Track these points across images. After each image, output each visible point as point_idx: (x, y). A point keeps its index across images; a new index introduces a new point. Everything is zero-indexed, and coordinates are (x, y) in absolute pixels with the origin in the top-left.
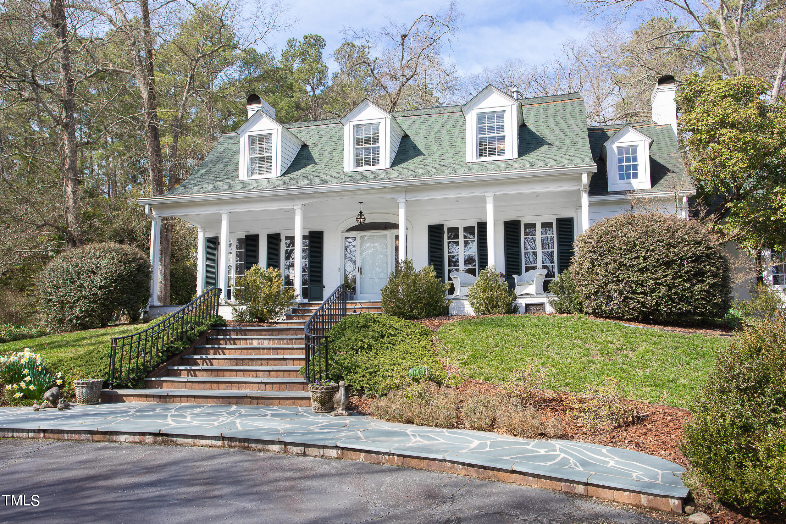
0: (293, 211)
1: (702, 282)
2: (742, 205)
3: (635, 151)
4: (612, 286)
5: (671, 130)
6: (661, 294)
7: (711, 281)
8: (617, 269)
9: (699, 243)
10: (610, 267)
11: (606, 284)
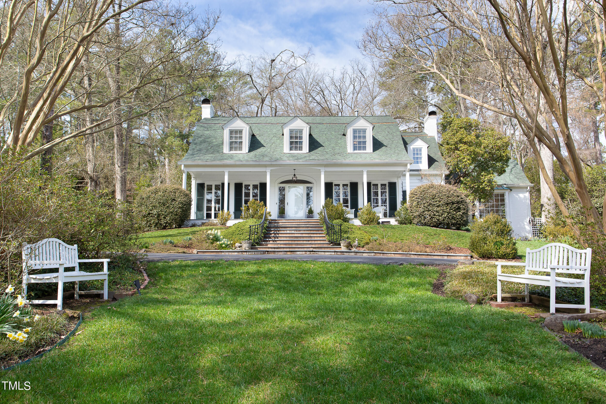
0: (266, 172)
1: (460, 211)
2: (468, 179)
3: (421, 150)
4: (426, 212)
5: (435, 139)
6: (445, 216)
7: (463, 211)
8: (429, 205)
9: (458, 196)
10: (426, 205)
11: (424, 212)
